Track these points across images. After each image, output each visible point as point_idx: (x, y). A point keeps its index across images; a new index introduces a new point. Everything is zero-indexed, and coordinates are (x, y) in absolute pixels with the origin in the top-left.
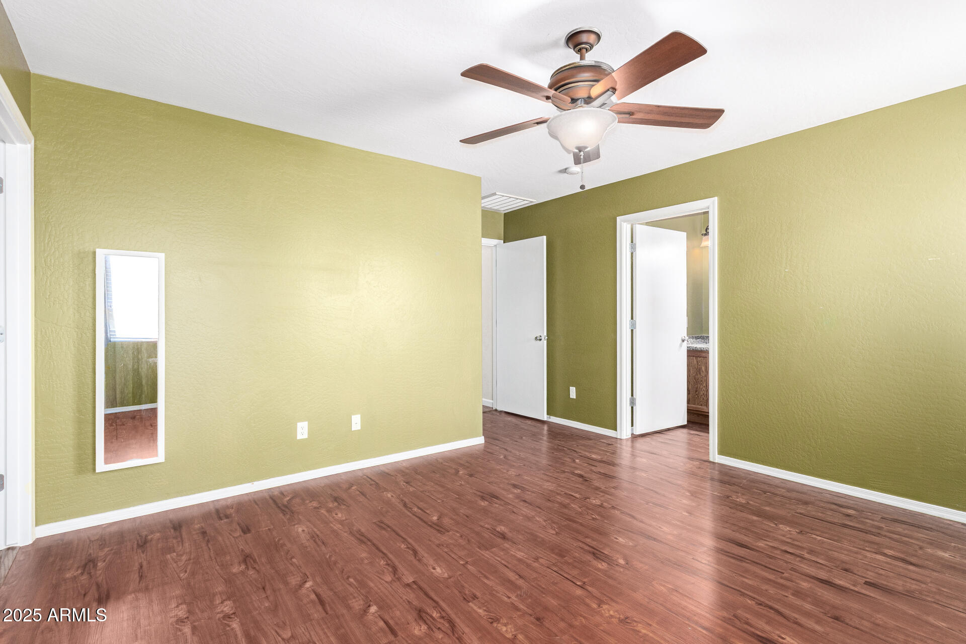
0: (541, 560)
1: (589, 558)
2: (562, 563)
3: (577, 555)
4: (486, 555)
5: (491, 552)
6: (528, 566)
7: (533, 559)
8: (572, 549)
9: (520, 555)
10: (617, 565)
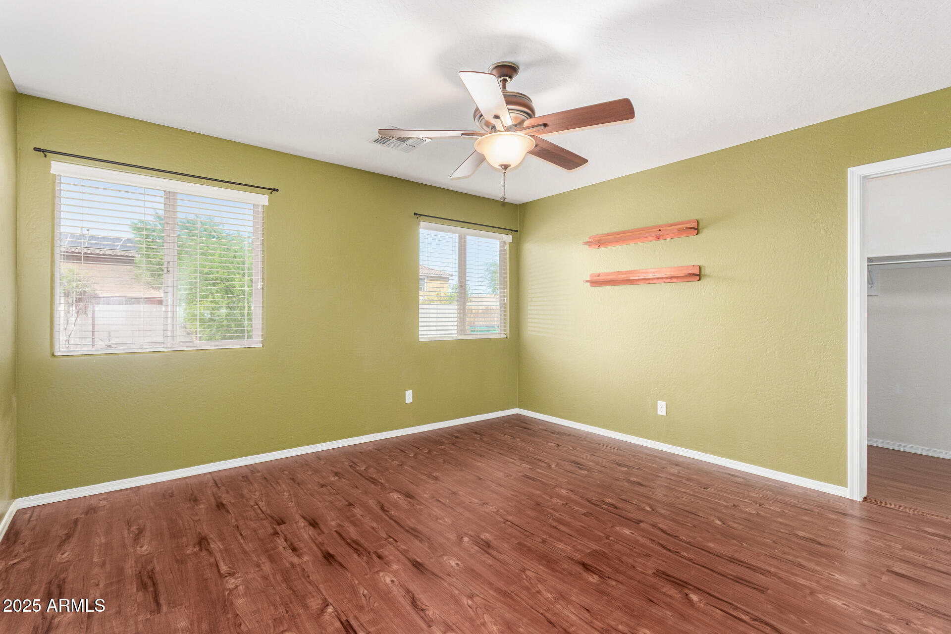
0: (540, 540)
1: (495, 543)
2: (521, 537)
3: (506, 545)
4: (594, 545)
5: (590, 548)
6: (550, 535)
7: (548, 541)
8: (510, 552)
9: (561, 546)
10: (472, 536)
